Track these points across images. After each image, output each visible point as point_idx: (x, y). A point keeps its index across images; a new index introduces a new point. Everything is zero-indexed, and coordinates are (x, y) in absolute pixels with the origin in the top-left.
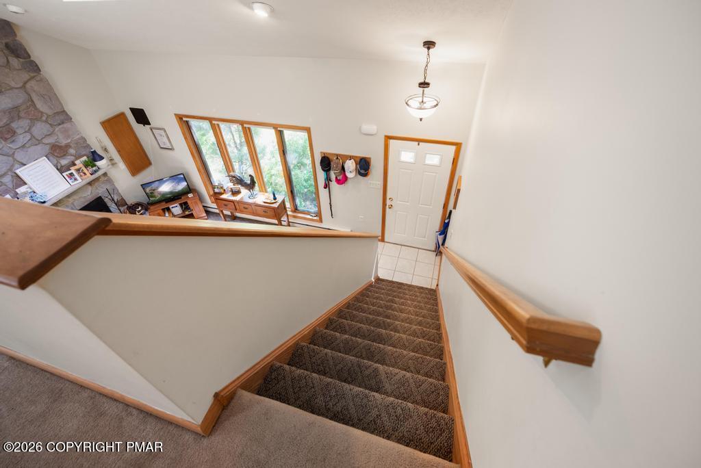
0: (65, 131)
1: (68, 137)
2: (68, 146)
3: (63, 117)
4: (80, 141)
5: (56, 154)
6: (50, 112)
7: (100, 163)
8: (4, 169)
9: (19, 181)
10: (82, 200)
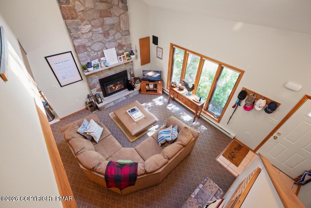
0: (126, 39)
1: (126, 42)
2: (124, 46)
3: (128, 33)
4: (129, 45)
5: (119, 48)
6: (124, 29)
7: (132, 56)
8: (100, 49)
9: (103, 55)
10: (120, 69)
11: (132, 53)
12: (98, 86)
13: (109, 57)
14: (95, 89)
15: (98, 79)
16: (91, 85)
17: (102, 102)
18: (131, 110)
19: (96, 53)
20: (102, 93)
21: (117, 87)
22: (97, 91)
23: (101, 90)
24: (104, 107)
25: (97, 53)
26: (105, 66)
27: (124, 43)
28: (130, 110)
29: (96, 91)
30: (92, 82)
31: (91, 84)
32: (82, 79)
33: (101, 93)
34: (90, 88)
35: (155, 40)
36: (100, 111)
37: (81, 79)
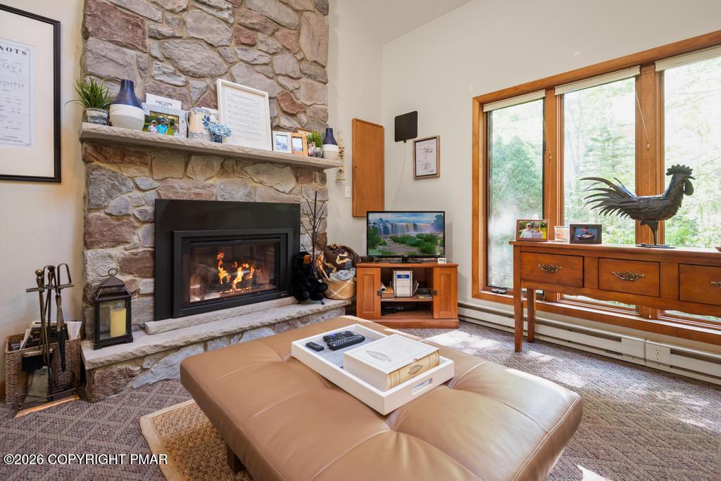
0: (312, 90)
1: (311, 98)
2: (303, 108)
3: (318, 72)
4: (320, 112)
5: (282, 105)
6: (310, 57)
7: (329, 148)
8: (205, 70)
9: (211, 100)
10: (273, 192)
11: (329, 137)
12: (141, 239)
13: (235, 113)
14: (118, 252)
15: (152, 196)
16: (99, 218)
17: (127, 339)
18: (326, 339)
19: (183, 78)
20: (150, 289)
21: (240, 273)
22: (127, 265)
23: (150, 264)
24: (131, 376)
25: (187, 82)
26: (205, 132)
27: (302, 98)
28: (317, 338)
29: (114, 265)
30: (113, 203)
31: (101, 214)
32: (57, 179)
33: (146, 285)
34: (87, 234)
35: (406, 127)
36: (85, 404)
37: (52, 175)
